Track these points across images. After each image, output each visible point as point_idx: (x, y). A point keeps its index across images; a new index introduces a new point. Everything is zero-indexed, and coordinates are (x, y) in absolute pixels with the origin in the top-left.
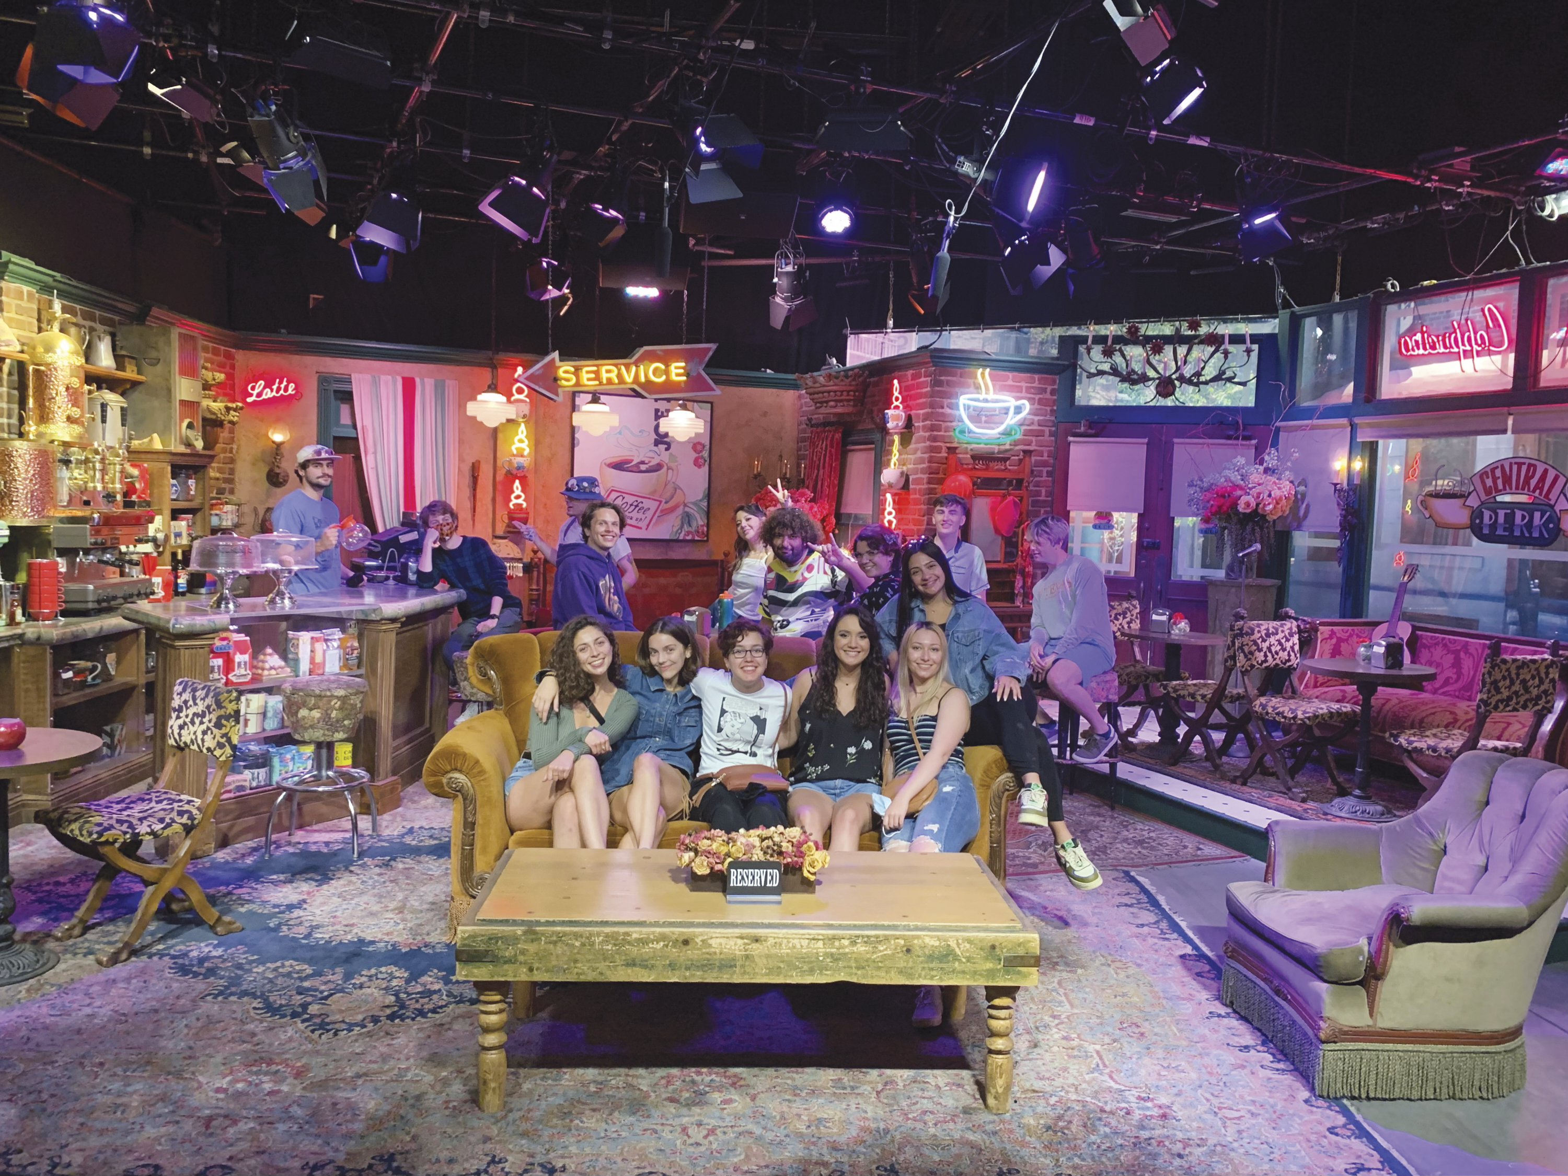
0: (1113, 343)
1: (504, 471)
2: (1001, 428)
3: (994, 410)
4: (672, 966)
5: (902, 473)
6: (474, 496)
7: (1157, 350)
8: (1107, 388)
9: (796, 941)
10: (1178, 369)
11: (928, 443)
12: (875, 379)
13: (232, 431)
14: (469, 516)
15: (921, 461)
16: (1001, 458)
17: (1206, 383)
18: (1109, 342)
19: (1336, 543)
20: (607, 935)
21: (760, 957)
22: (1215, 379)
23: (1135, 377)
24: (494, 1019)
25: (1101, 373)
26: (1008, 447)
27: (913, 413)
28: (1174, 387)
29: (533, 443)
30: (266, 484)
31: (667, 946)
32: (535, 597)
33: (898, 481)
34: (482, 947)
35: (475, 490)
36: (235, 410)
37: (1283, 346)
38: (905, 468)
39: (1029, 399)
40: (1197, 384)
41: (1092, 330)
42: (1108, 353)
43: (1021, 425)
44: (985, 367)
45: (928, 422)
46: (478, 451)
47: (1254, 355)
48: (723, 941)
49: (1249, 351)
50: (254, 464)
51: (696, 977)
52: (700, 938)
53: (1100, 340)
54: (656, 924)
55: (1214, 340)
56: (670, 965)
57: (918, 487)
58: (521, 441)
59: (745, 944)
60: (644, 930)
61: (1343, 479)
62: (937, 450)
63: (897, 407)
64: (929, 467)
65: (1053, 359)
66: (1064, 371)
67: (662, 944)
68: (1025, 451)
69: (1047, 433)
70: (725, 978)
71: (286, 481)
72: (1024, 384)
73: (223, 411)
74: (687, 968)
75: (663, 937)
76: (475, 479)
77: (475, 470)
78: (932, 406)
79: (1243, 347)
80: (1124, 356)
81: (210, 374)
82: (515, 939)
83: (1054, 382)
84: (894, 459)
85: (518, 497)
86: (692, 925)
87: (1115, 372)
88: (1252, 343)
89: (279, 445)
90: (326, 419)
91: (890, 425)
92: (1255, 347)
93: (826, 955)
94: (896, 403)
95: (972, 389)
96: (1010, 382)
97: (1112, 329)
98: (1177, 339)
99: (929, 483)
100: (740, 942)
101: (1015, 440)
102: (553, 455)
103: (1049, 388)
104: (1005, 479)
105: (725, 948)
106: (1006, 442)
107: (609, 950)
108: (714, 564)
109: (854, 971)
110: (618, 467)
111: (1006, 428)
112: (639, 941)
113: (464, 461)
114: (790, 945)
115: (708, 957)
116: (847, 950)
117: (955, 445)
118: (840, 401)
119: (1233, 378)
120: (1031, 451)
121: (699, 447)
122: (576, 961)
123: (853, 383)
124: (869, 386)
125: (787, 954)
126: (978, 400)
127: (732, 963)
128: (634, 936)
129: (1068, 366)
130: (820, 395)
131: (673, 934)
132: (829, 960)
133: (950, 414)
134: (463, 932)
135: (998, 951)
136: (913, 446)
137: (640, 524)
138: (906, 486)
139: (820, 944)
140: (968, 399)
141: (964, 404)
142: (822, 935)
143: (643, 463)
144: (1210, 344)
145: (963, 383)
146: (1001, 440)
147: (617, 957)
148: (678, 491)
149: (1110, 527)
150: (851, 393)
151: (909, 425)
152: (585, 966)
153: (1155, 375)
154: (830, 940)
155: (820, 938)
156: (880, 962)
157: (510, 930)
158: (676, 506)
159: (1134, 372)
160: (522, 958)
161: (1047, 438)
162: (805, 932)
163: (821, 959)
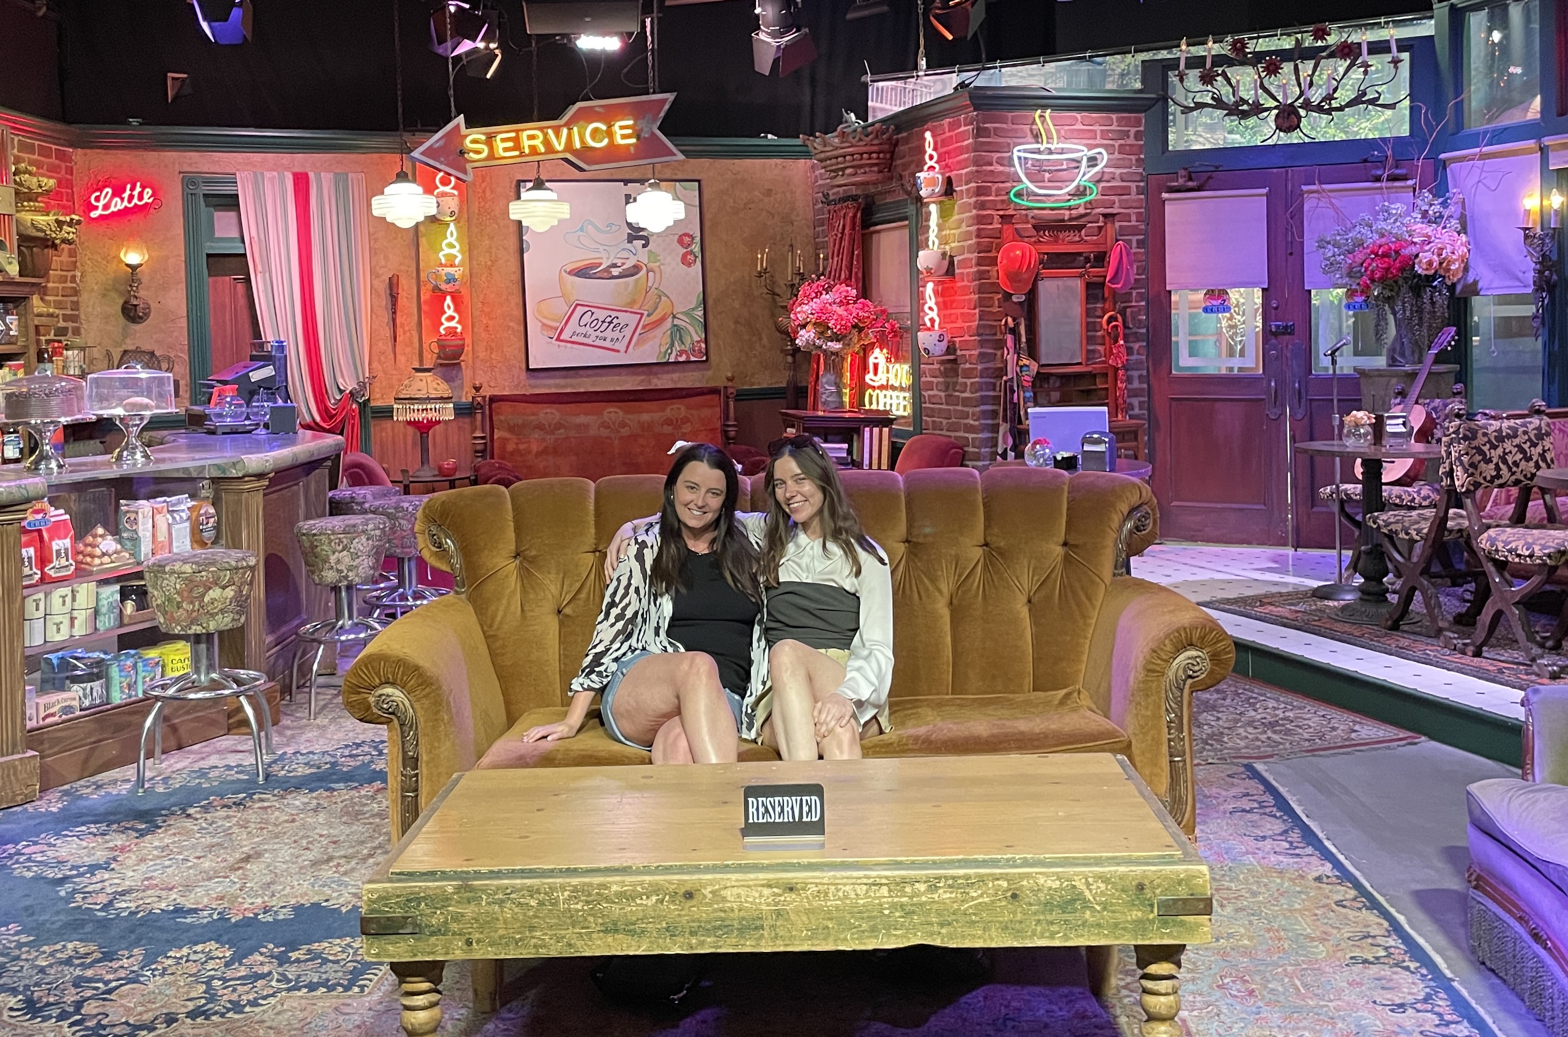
0: (1214, 64)
1: (430, 287)
2: (1072, 187)
3: (1060, 162)
4: (671, 931)
5: (944, 254)
6: (394, 320)
7: (1272, 69)
8: (1211, 128)
9: (847, 888)
10: (1302, 93)
11: (974, 212)
12: (904, 134)
13: (72, 254)
14: (390, 345)
15: (966, 236)
16: (1073, 225)
17: (1341, 109)
18: (1209, 65)
19: (1529, 310)
21: (797, 913)
22: (1351, 104)
23: (1245, 107)
24: (422, 1017)
25: (1200, 106)
26: (1082, 211)
27: (952, 174)
28: (1299, 118)
29: (466, 247)
30: (122, 320)
31: (662, 901)
32: (479, 448)
33: (939, 266)
34: (398, 913)
35: (394, 313)
36: (70, 224)
37: (1442, 49)
38: (947, 248)
39: (1106, 147)
40: (1328, 112)
41: (1184, 51)
42: (1207, 79)
43: (1099, 181)
44: (1044, 107)
45: (973, 185)
46: (394, 262)
47: (1404, 67)
48: (742, 891)
49: (1396, 62)
50: (104, 296)
51: (707, 945)
52: (709, 889)
53: (1196, 62)
54: (646, 871)
55: (1348, 51)
56: (667, 929)
57: (966, 270)
58: (451, 246)
59: (775, 895)
60: (628, 879)
61: (1534, 222)
62: (988, 220)
63: (932, 168)
64: (978, 243)
65: (1136, 91)
66: (1150, 108)
67: (654, 898)
68: (1105, 216)
69: (1134, 190)
71: (147, 315)
72: (1097, 128)
73: (54, 226)
74: (693, 933)
75: (656, 889)
76: (394, 299)
77: (392, 285)
78: (977, 162)
79: (1388, 58)
80: (1228, 81)
81: (35, 180)
82: (445, 900)
83: (1138, 123)
84: (933, 236)
85: (451, 318)
86: (697, 869)
87: (1219, 103)
88: (1400, 50)
89: (135, 269)
90: (195, 233)
91: (923, 193)
92: (1405, 56)
93: (893, 906)
94: (930, 163)
95: (1030, 138)
96: (1079, 126)
97: (1213, 48)
98: (1299, 54)
99: (978, 264)
100: (766, 891)
101: (1090, 202)
102: (493, 262)
103: (1133, 130)
104: (1080, 254)
105: (747, 902)
106: (1079, 205)
107: (578, 911)
108: (714, 391)
109: (936, 928)
110: (583, 272)
111: (1078, 187)
112: (621, 895)
113: (378, 276)
114: (841, 894)
115: (723, 915)
116: (924, 899)
117: (1011, 212)
118: (861, 167)
119: (1378, 99)
120: (1113, 215)
121: (687, 239)
122: (532, 928)
123: (875, 142)
124: (896, 144)
125: (837, 908)
126: (1039, 152)
127: (758, 923)
128: (614, 888)
129: (1157, 100)
130: (834, 161)
131: (670, 883)
132: (897, 914)
133: (1001, 172)
134: (371, 891)
135: (1148, 893)
136: (956, 217)
137: (617, 346)
138: (950, 271)
139: (884, 891)
140: (1025, 151)
141: (1019, 158)
142: (887, 878)
143: (614, 266)
144: (1344, 57)
145: (1016, 130)
146: (1072, 203)
147: (591, 919)
148: (663, 298)
149: (1227, 309)
150: (874, 155)
151: (949, 190)
152: (546, 934)
153: (1272, 103)
154: (898, 884)
155: (884, 881)
156: (974, 914)
157: (437, 887)
158: (662, 319)
159: (1244, 101)
160: (454, 926)
161: (1134, 196)
162: (861, 873)
163: (886, 912)
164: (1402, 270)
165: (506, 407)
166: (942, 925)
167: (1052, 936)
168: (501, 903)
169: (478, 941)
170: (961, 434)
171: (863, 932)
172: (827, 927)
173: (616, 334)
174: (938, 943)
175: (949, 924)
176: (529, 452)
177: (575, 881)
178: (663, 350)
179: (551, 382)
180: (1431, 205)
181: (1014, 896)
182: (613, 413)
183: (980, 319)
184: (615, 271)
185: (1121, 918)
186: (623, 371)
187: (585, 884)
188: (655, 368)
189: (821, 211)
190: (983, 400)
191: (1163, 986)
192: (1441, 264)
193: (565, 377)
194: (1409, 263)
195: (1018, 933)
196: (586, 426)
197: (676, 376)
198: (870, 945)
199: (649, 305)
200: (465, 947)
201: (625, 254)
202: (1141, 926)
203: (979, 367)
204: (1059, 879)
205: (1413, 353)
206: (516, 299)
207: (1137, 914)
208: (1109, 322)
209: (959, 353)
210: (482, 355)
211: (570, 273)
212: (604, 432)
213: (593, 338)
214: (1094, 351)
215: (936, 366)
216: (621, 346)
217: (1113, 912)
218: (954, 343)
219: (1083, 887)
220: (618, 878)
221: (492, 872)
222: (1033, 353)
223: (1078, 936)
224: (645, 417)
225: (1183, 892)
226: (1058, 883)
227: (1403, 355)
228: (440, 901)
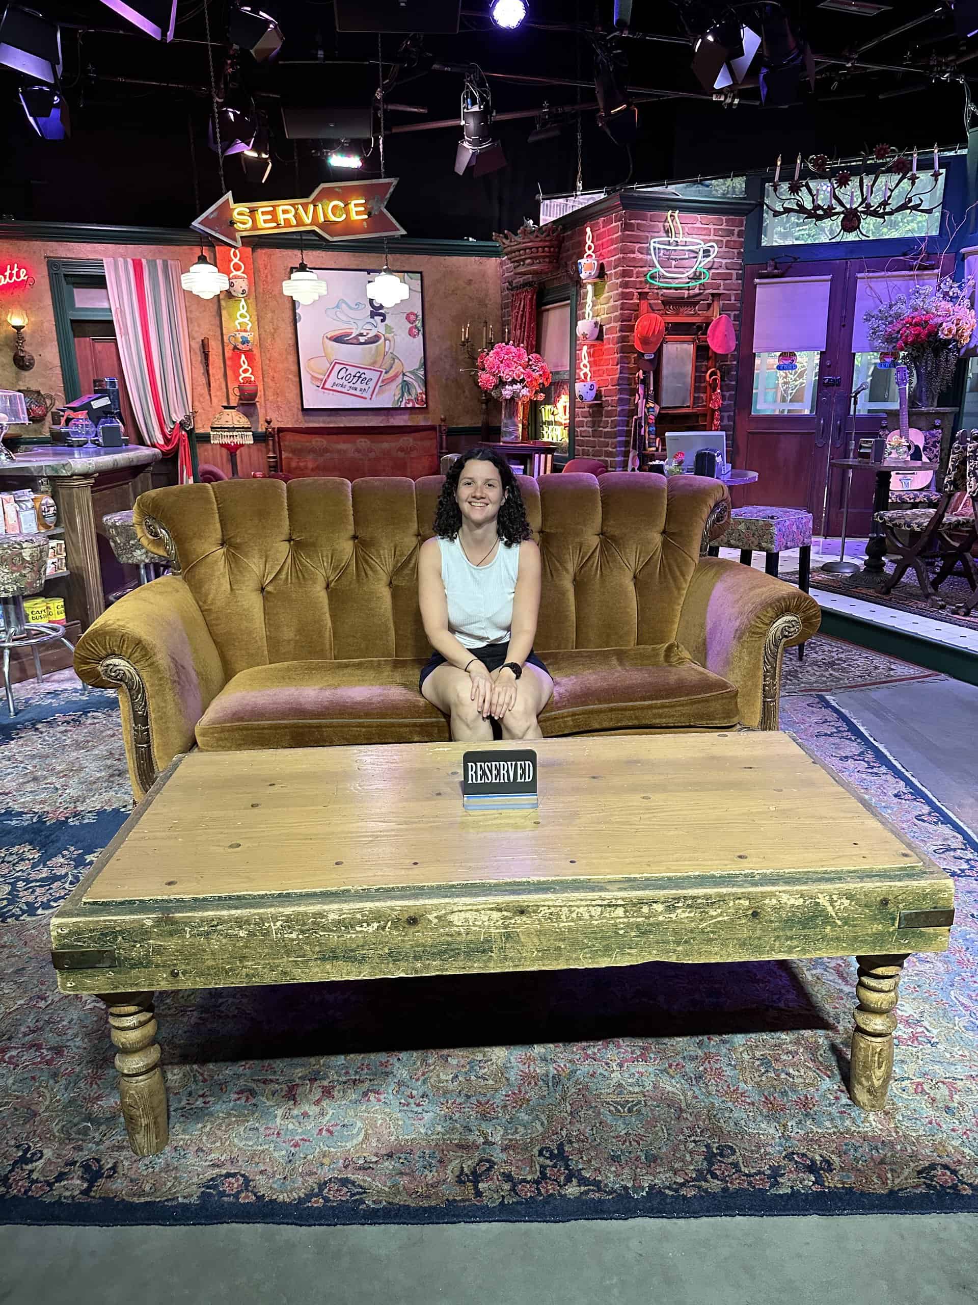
0: (802, 177)
1: (231, 347)
2: (691, 272)
3: (684, 252)
4: (394, 956)
5: (596, 323)
6: (208, 371)
7: (843, 182)
9: (581, 910)
10: (864, 200)
11: (619, 291)
12: (568, 232)
14: (206, 389)
15: (614, 309)
16: (691, 302)
18: (796, 178)
20: (288, 919)
21: (529, 934)
22: (900, 209)
23: (820, 212)
24: (133, 1036)
25: (787, 211)
26: (697, 291)
27: (605, 261)
28: (860, 220)
29: (255, 318)
30: (13, 368)
31: (384, 928)
32: (272, 464)
33: (592, 334)
34: (93, 947)
35: (208, 366)
37: (971, 168)
38: (599, 319)
39: (717, 242)
40: (882, 216)
42: (794, 189)
43: (710, 269)
44: (674, 209)
45: (620, 269)
46: (205, 328)
47: (942, 179)
48: (470, 915)
49: (936, 176)
51: (433, 969)
52: (435, 914)
55: (902, 166)
56: (390, 954)
57: (611, 336)
58: (243, 316)
59: (505, 918)
60: (346, 907)
62: (629, 296)
63: (589, 256)
64: (621, 315)
65: (740, 199)
66: (751, 211)
67: (375, 926)
68: (713, 295)
69: (734, 276)
70: (476, 968)
71: (32, 365)
72: (711, 226)
74: (417, 958)
75: (377, 916)
76: (206, 355)
77: (204, 345)
78: (623, 251)
79: (931, 172)
80: (810, 191)
82: (144, 933)
83: (741, 223)
84: (588, 310)
85: (245, 371)
86: (419, 892)
88: (940, 167)
89: (19, 328)
90: (60, 304)
91: (582, 276)
92: (943, 171)
93: (629, 926)
94: (589, 252)
95: (663, 234)
96: (698, 225)
98: (863, 170)
99: (621, 331)
100: (496, 915)
101: (703, 285)
102: (275, 330)
103: (737, 229)
104: (694, 324)
105: (475, 925)
106: (695, 286)
107: (293, 940)
108: (432, 428)
109: (672, 946)
110: (339, 339)
111: (695, 272)
112: (339, 923)
113: (194, 339)
114: (574, 915)
115: (450, 939)
116: (661, 918)
117: (646, 290)
118: (536, 258)
119: (920, 205)
120: (720, 295)
121: (412, 317)
122: (243, 958)
123: (548, 238)
124: (563, 242)
125: (570, 928)
126: (669, 244)
127: (486, 946)
128: (332, 916)
129: (756, 205)
130: (517, 253)
131: (392, 909)
132: (633, 934)
133: (641, 259)
134: (60, 926)
135: (891, 908)
136: (606, 295)
137: (364, 395)
138: (600, 337)
139: (620, 911)
140: (659, 243)
141: (655, 249)
142: (623, 899)
143: (361, 335)
144: (897, 171)
145: (654, 226)
146: (690, 284)
147: (307, 948)
148: (396, 361)
149: (794, 367)
150: (546, 249)
151: (601, 273)
152: (258, 964)
153: (839, 209)
154: (634, 905)
155: (620, 902)
156: (712, 932)
157: (134, 921)
158: (396, 376)
159: (819, 207)
160: (158, 959)
161: (734, 281)
162: (596, 895)
163: (621, 932)
164: (929, 335)
165: (289, 436)
166: (678, 943)
167: (790, 950)
168: (207, 934)
169: (184, 973)
170: (602, 458)
171: (596, 951)
172: (559, 948)
173: (364, 386)
174: (673, 959)
175: (686, 942)
176: (306, 468)
177: (288, 910)
178: (396, 398)
179: (321, 419)
180: (951, 287)
181: (755, 914)
182: (363, 442)
183: (621, 373)
184: (362, 339)
185: (860, 931)
186: (370, 412)
187: (299, 914)
188: (391, 412)
189: (507, 296)
190: (620, 434)
191: (885, 984)
192: (957, 331)
193: (329, 416)
194: (934, 332)
195: (758, 949)
196: (345, 451)
197: (406, 417)
198: (604, 963)
199: (386, 365)
200: (171, 979)
201: (369, 327)
202: (879, 939)
203: (619, 409)
204: (802, 896)
205: (928, 398)
206: (292, 358)
207: (878, 927)
208: (711, 376)
209: (604, 399)
210: (271, 398)
211: (330, 339)
212: (357, 455)
213: (347, 388)
214: (698, 397)
215: (587, 409)
216: (367, 395)
217: (855, 926)
218: (600, 391)
219: (827, 904)
220: (335, 906)
221: (195, 900)
222: (657, 400)
223: (815, 950)
224: (385, 445)
225: (927, 906)
226: (801, 900)
227: (920, 401)
228: (140, 934)
